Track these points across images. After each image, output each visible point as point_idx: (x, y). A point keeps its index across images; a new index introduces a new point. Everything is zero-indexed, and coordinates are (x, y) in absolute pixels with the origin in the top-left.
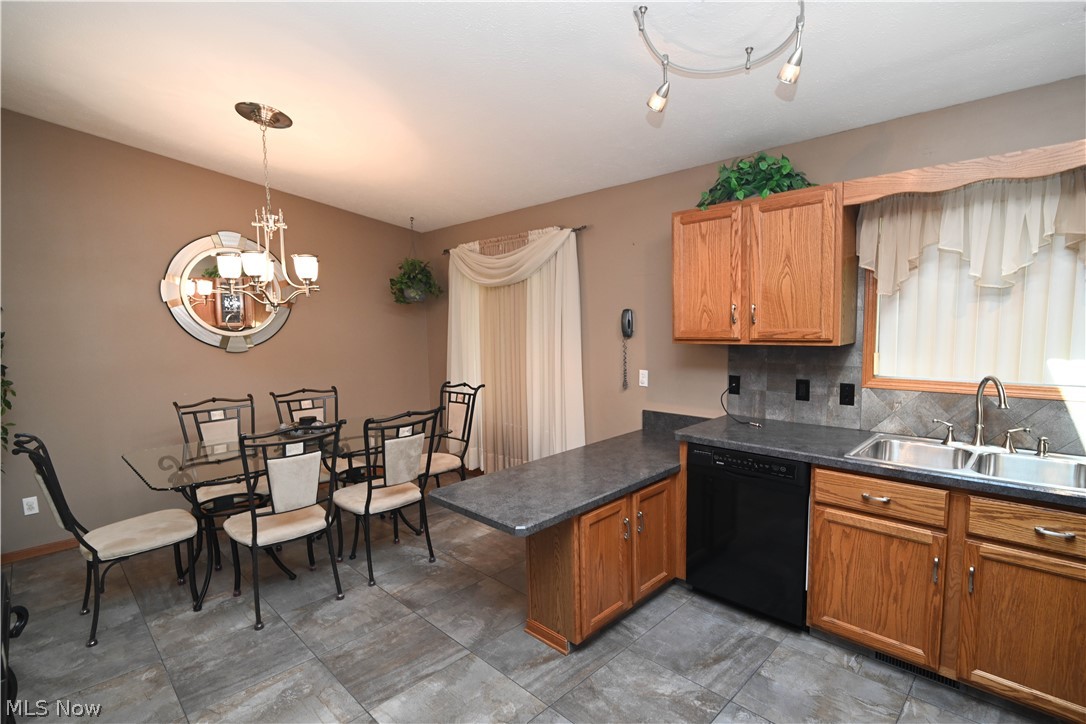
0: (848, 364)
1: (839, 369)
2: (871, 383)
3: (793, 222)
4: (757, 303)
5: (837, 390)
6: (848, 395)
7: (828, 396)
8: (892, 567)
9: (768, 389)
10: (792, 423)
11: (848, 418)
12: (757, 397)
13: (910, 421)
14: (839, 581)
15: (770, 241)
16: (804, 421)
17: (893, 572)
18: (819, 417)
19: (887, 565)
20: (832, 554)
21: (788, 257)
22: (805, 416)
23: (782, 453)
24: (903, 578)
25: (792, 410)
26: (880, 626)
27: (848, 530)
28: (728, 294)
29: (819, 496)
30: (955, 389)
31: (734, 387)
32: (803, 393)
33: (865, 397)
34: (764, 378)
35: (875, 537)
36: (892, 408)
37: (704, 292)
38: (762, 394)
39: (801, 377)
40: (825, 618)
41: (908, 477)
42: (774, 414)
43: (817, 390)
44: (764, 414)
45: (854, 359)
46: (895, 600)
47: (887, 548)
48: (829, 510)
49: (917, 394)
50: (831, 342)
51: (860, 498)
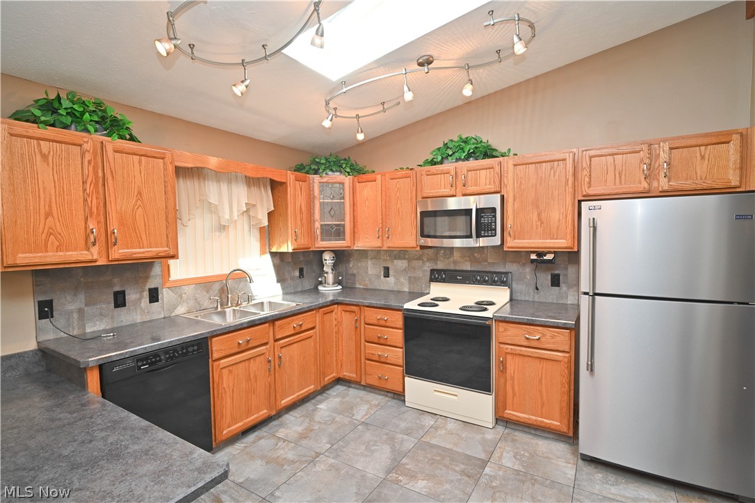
0: (153, 273)
1: (147, 278)
2: (168, 285)
3: (143, 167)
5: (146, 294)
6: (154, 296)
7: (140, 299)
8: (252, 376)
9: (87, 305)
11: (157, 311)
12: (75, 316)
13: (192, 303)
14: (229, 401)
15: (123, 178)
16: (123, 324)
17: (252, 378)
18: (135, 317)
19: (250, 375)
20: (224, 389)
21: (140, 193)
22: (123, 319)
23: (194, 336)
24: (256, 378)
25: (112, 318)
26: (249, 413)
27: (231, 368)
30: (210, 280)
31: (45, 310)
32: (120, 300)
33: (165, 294)
34: (82, 297)
35: (243, 363)
36: (181, 298)
37: (49, 214)
38: (81, 311)
39: (117, 289)
40: (225, 432)
42: (95, 325)
43: (131, 296)
44: (84, 329)
45: (157, 270)
46: (254, 393)
47: (249, 366)
48: (222, 361)
49: (194, 286)
51: (237, 344)
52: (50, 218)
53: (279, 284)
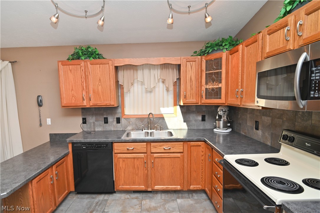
0: (118, 112)
1: (116, 113)
2: (124, 117)
3: (101, 69)
4: (91, 94)
5: (115, 120)
6: (118, 121)
7: (113, 121)
8: (135, 166)
9: (96, 121)
10: (104, 131)
11: (119, 127)
12: (92, 124)
13: (134, 126)
14: (123, 174)
15: (94, 74)
16: (107, 130)
17: (136, 168)
18: (111, 128)
19: (134, 166)
20: (120, 167)
21: (100, 80)
22: (107, 128)
23: (104, 140)
24: (138, 168)
25: (103, 127)
26: (134, 184)
27: (124, 159)
28: (81, 90)
29: (116, 151)
30: (143, 117)
31: (84, 121)
32: (106, 121)
33: (123, 121)
34: (94, 118)
35: (131, 159)
36: (130, 123)
37: (72, 90)
38: (94, 123)
39: (105, 116)
40: (120, 187)
41: (138, 141)
42: (98, 129)
43: (110, 120)
44: (95, 129)
45: (119, 110)
46: (137, 175)
47: (134, 161)
48: (119, 155)
49: (135, 119)
50: (114, 105)
51: (126, 149)
52: (73, 91)
53: (185, 123)
